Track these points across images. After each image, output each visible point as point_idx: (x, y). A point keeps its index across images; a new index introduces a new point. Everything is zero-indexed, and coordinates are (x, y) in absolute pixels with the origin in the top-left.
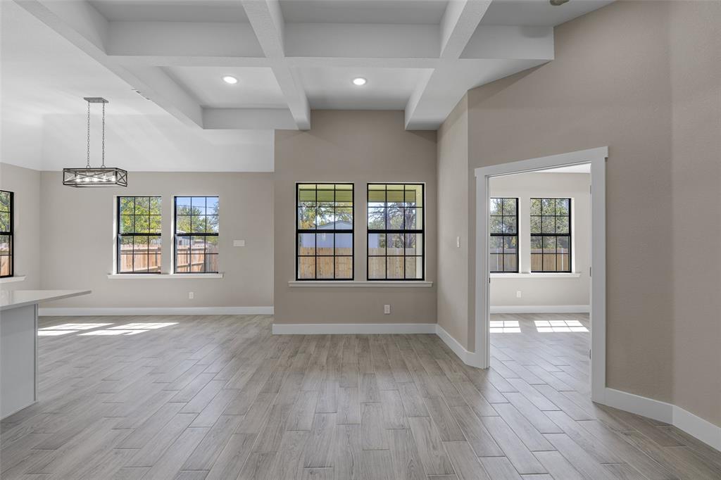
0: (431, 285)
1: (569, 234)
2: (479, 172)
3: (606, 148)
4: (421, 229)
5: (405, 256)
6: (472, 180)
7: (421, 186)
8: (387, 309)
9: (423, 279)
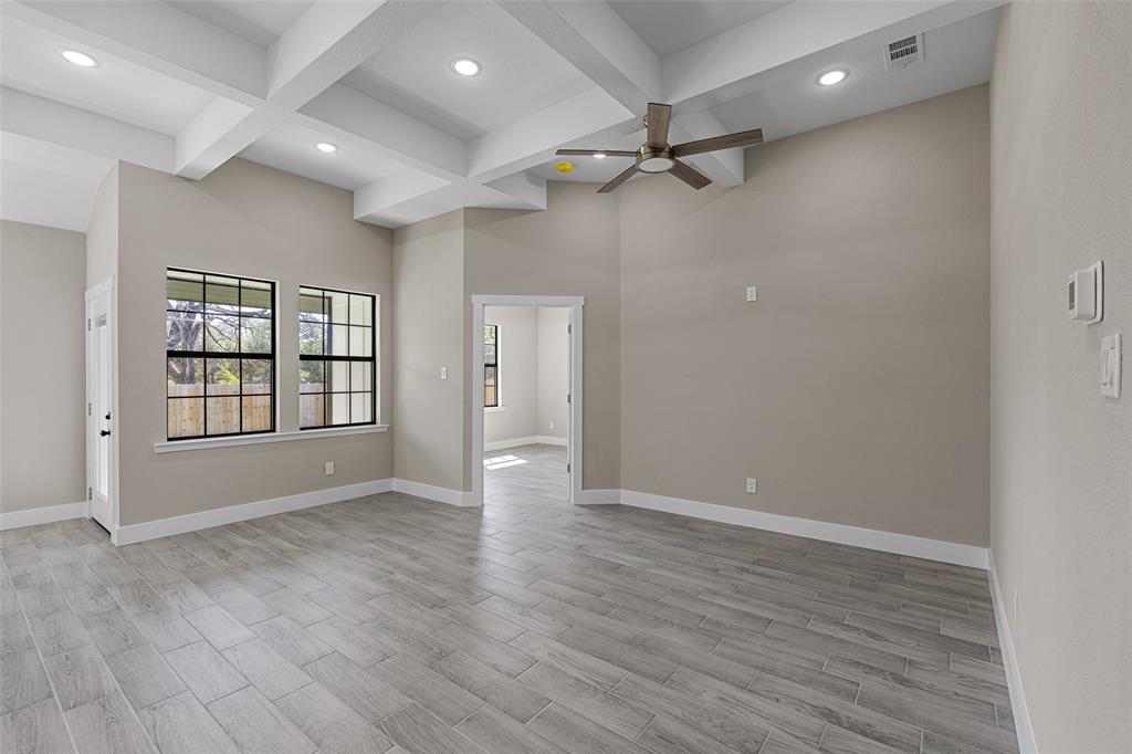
0: (386, 429)
1: (496, 365)
2: (476, 299)
3: (583, 298)
4: (370, 355)
5: (350, 392)
6: (468, 307)
7: (370, 299)
8: (330, 468)
9: (373, 422)
